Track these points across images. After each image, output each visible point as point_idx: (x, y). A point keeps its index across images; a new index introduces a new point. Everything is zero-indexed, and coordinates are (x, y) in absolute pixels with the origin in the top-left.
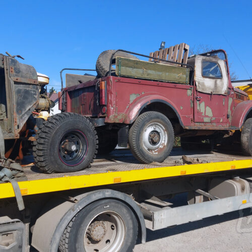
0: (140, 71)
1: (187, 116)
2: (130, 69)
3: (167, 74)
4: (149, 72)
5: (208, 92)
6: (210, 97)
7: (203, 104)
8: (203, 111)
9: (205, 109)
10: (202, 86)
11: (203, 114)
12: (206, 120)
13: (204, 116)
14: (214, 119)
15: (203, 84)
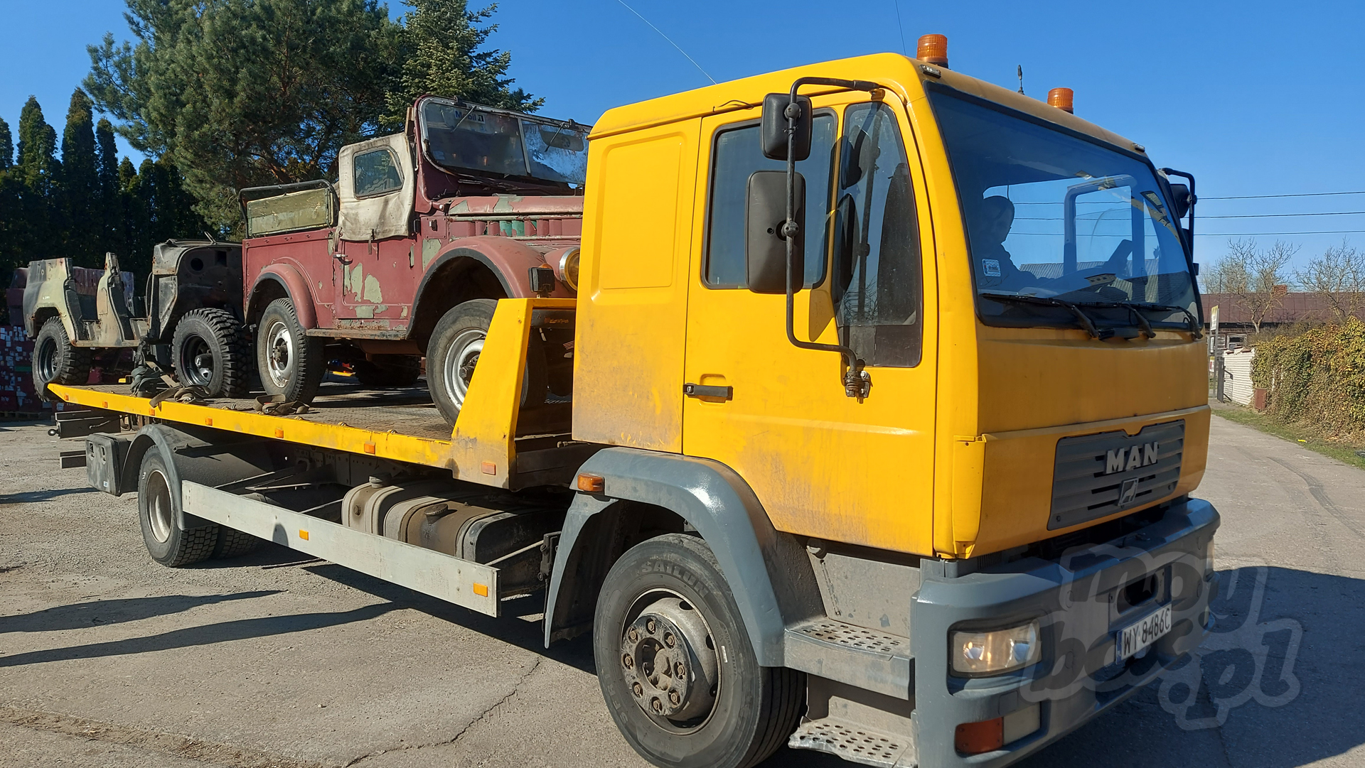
1: (326, 305)
2: (260, 221)
4: (280, 216)
5: (364, 238)
6: (376, 248)
7: (358, 270)
8: (357, 289)
9: (363, 281)
10: (352, 224)
11: (358, 298)
12: (362, 311)
13: (360, 300)
14: (382, 308)
15: (355, 219)
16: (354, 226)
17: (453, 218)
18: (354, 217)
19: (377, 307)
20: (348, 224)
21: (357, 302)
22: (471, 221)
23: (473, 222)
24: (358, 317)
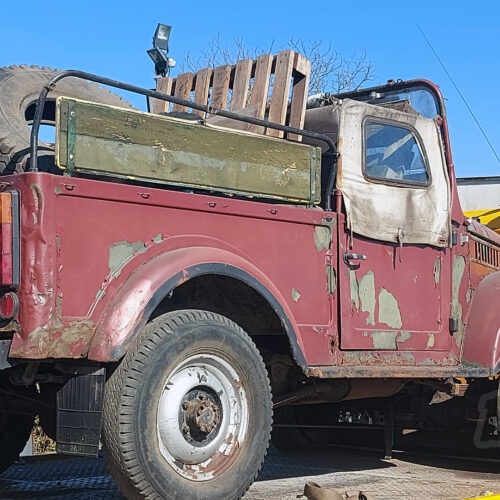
0: (148, 153)
1: (314, 327)
2: (110, 147)
3: (244, 166)
4: (181, 157)
5: (384, 236)
6: (391, 253)
7: (369, 280)
8: (368, 306)
9: (377, 298)
10: (364, 213)
11: (371, 320)
12: (381, 340)
13: (373, 324)
14: (406, 335)
15: (368, 208)
16: (368, 217)
18: (366, 203)
19: (399, 334)
21: (371, 325)
24: (376, 347)
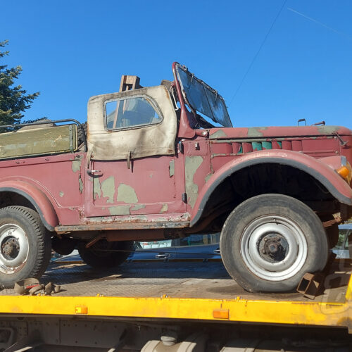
1: (70, 208)
4: (7, 147)
5: (118, 158)
7: (112, 181)
8: (110, 194)
9: (116, 189)
11: (111, 201)
12: (117, 210)
15: (107, 145)
16: (107, 150)
17: (214, 141)
18: (105, 143)
19: (134, 206)
20: (99, 149)
21: (109, 204)
22: (229, 143)
23: (231, 144)
24: (112, 214)
